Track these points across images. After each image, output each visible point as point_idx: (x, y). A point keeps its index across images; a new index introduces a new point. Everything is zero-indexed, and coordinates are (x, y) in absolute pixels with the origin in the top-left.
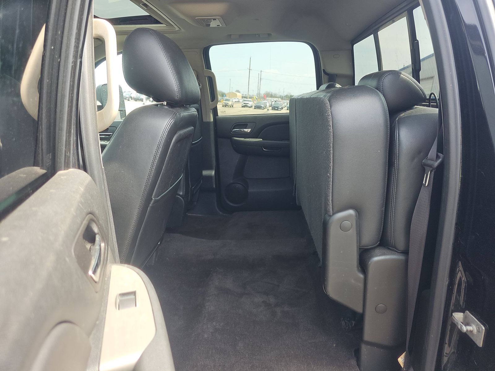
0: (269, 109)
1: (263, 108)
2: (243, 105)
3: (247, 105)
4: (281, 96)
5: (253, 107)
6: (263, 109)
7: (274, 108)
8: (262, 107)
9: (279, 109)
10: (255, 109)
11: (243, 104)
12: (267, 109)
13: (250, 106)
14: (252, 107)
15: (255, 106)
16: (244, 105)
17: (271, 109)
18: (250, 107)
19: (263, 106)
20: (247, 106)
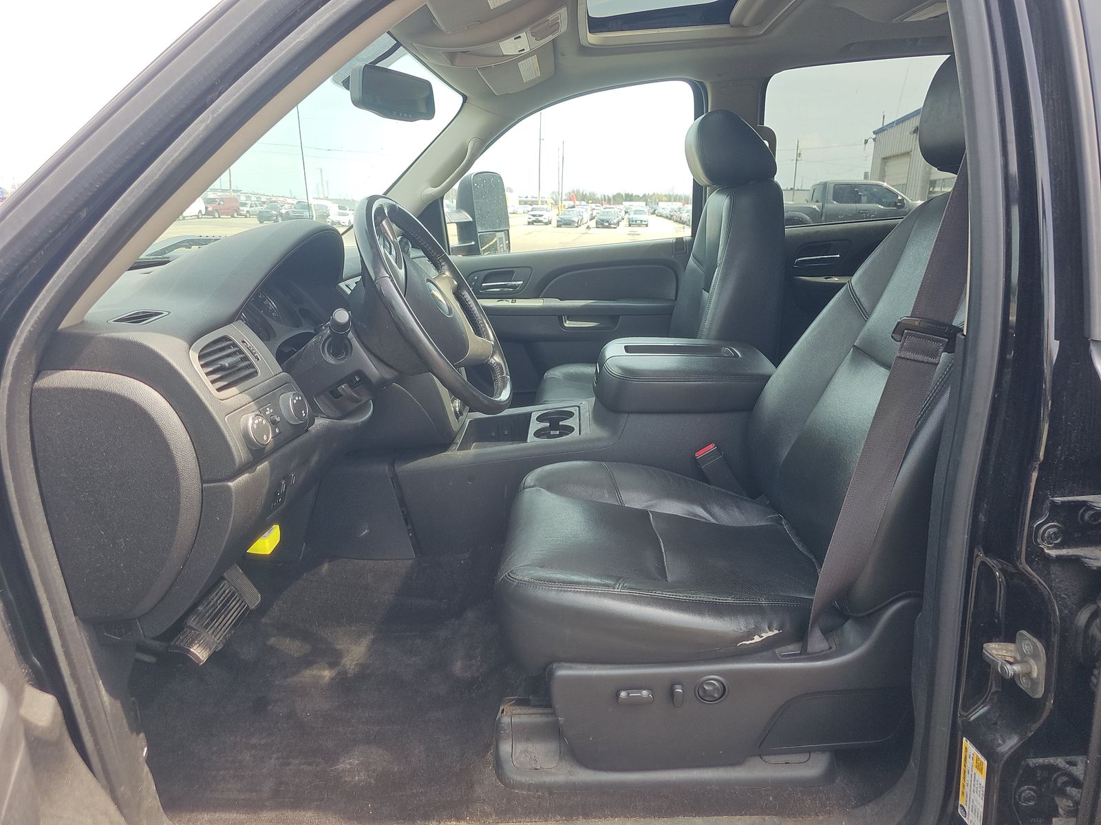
0: (591, 226)
1: (576, 225)
2: (530, 220)
3: (540, 219)
4: (605, 196)
5: (554, 223)
6: (577, 227)
7: (601, 224)
8: (573, 222)
9: (612, 226)
10: (559, 226)
11: (532, 217)
12: (586, 226)
13: (546, 221)
14: (550, 223)
15: (558, 221)
16: (534, 218)
17: (594, 225)
18: (546, 224)
19: (576, 220)
20: (541, 221)
